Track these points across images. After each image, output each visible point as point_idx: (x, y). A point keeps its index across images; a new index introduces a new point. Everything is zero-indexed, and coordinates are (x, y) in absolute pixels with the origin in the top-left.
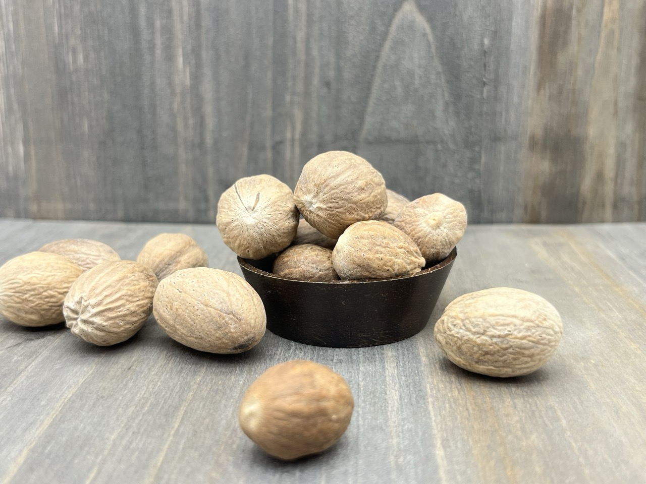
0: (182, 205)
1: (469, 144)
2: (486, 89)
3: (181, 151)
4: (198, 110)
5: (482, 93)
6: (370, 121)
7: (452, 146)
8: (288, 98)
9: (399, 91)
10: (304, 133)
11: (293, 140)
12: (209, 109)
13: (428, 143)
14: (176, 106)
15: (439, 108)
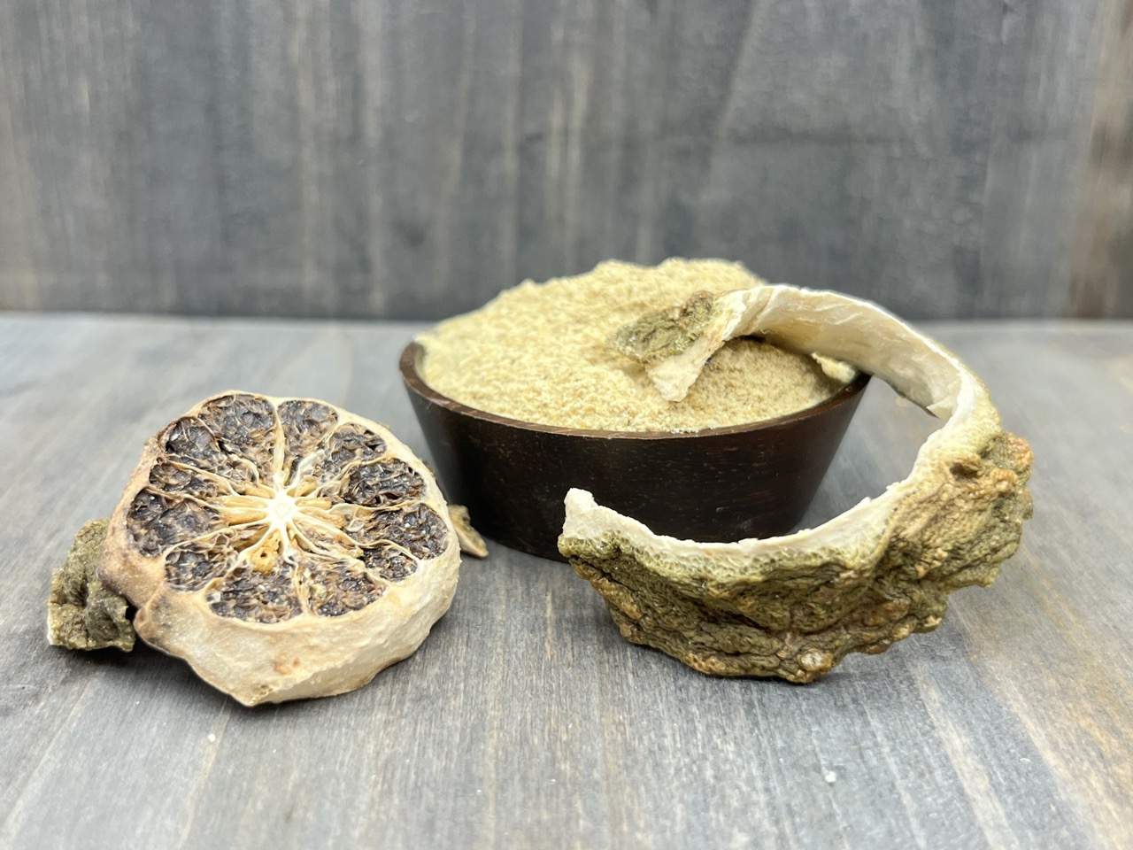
0: (311, 278)
1: (963, 146)
2: (1008, 22)
3: (307, 153)
4: (348, 60)
5: (998, 31)
6: (744, 91)
7: (924, 150)
8: (558, 35)
9: (814, 22)
10: (593, 117)
11: (566, 133)
12: (373, 58)
13: (871, 141)
14: (296, 50)
15: (901, 65)
